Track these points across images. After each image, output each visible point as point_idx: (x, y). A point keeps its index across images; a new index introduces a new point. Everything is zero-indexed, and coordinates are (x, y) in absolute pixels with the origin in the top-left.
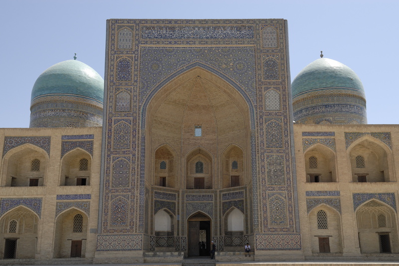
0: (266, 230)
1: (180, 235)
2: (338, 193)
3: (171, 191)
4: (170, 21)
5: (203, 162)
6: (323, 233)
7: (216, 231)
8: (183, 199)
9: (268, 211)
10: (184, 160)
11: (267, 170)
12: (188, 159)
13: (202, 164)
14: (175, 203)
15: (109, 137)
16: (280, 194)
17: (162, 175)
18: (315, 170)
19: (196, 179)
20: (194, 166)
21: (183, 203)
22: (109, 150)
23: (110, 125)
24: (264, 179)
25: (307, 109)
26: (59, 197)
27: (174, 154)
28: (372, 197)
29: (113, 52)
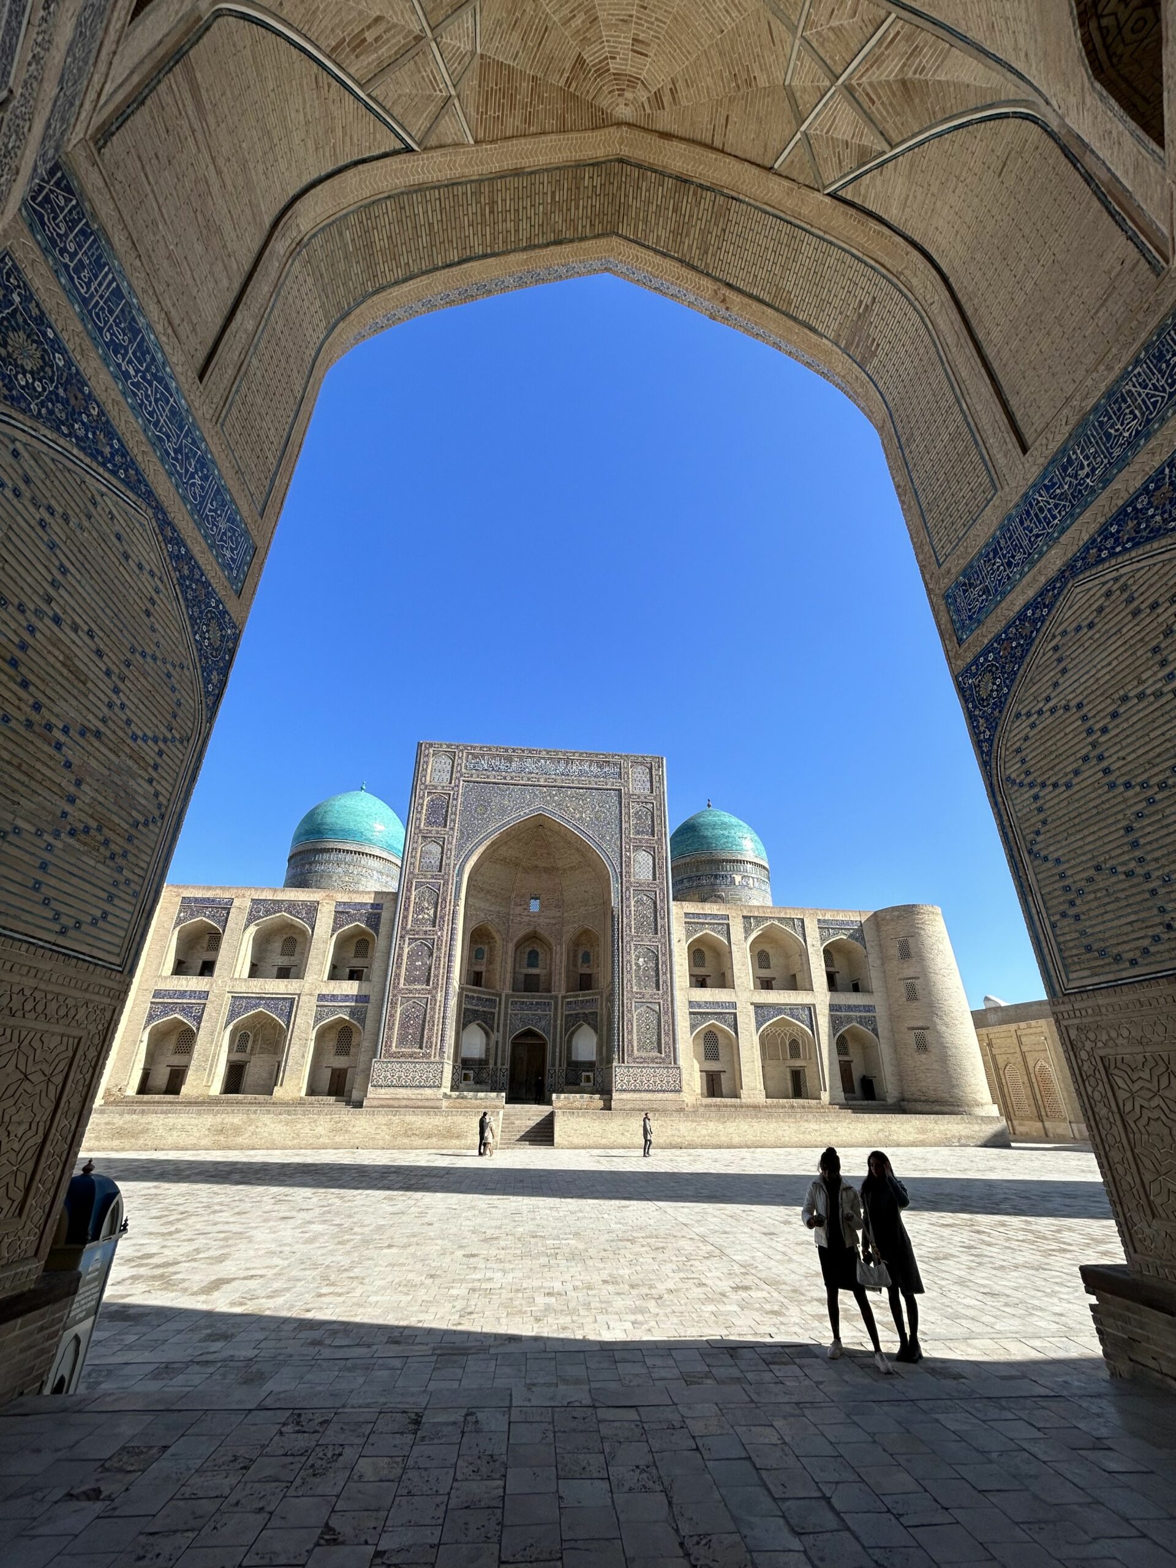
0: (630, 1060)
1: (499, 1064)
2: (734, 1005)
3: (489, 994)
5: (539, 950)
6: (713, 1066)
7: (554, 1059)
8: (506, 1007)
9: (635, 1028)
10: (511, 947)
11: (634, 967)
12: (518, 946)
13: (537, 954)
14: (493, 1014)
15: (407, 909)
16: (652, 1004)
17: (478, 969)
18: (703, 969)
19: (526, 975)
20: (526, 956)
21: (506, 1014)
22: (404, 928)
23: (409, 890)
24: (630, 981)
25: (690, 879)
26: (322, 997)
27: (497, 937)
28: (780, 1013)
29: (423, 787)
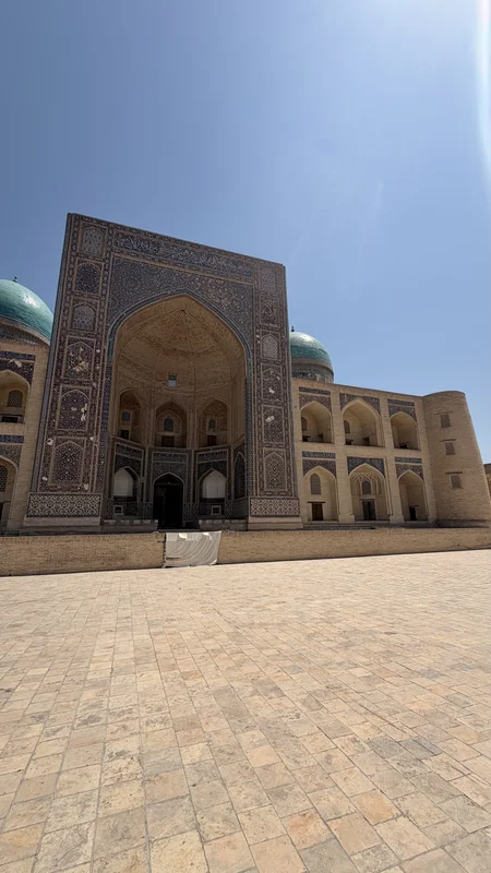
0: (262, 493)
1: (144, 502)
2: (333, 456)
3: (135, 446)
4: (155, 235)
5: (173, 419)
6: (317, 499)
8: (150, 458)
9: (265, 471)
11: (263, 424)
12: (158, 412)
13: (171, 421)
14: (140, 461)
15: (60, 361)
16: (277, 452)
19: (164, 437)
20: (163, 422)
21: (149, 462)
22: (57, 377)
23: (62, 343)
24: (260, 433)
28: (364, 462)
29: (73, 254)
